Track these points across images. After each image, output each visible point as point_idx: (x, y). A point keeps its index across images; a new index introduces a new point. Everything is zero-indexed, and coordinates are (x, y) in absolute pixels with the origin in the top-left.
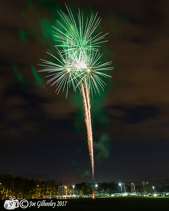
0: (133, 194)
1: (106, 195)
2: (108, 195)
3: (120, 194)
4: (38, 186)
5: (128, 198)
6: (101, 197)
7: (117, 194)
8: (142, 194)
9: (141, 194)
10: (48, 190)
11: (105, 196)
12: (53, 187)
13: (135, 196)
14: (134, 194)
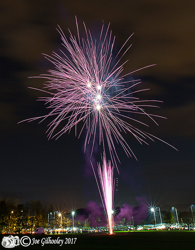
0: (174, 227)
1: (129, 227)
2: (132, 228)
3: (153, 226)
4: (12, 212)
5: (165, 232)
6: (120, 230)
7: (148, 225)
8: (191, 226)
9: (188, 226)
10: (30, 219)
11: (127, 230)
12: (38, 214)
13: (178, 229)
14: (176, 225)
